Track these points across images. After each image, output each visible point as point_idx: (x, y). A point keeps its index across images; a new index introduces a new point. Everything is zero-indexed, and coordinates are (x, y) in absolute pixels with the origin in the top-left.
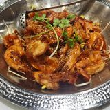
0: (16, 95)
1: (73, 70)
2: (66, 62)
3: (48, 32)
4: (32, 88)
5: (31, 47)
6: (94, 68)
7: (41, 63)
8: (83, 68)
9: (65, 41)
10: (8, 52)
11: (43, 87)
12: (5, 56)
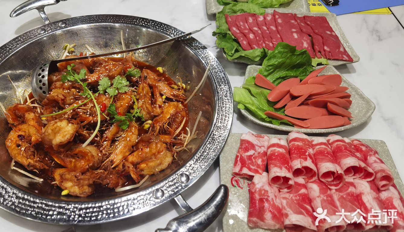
0: (19, 203)
1: (121, 166)
2: (110, 154)
3: (85, 105)
4: (50, 194)
5: (50, 131)
6: (151, 164)
7: (67, 156)
8: (136, 165)
9: (111, 119)
10: (13, 135)
11: (64, 193)
12: (9, 143)
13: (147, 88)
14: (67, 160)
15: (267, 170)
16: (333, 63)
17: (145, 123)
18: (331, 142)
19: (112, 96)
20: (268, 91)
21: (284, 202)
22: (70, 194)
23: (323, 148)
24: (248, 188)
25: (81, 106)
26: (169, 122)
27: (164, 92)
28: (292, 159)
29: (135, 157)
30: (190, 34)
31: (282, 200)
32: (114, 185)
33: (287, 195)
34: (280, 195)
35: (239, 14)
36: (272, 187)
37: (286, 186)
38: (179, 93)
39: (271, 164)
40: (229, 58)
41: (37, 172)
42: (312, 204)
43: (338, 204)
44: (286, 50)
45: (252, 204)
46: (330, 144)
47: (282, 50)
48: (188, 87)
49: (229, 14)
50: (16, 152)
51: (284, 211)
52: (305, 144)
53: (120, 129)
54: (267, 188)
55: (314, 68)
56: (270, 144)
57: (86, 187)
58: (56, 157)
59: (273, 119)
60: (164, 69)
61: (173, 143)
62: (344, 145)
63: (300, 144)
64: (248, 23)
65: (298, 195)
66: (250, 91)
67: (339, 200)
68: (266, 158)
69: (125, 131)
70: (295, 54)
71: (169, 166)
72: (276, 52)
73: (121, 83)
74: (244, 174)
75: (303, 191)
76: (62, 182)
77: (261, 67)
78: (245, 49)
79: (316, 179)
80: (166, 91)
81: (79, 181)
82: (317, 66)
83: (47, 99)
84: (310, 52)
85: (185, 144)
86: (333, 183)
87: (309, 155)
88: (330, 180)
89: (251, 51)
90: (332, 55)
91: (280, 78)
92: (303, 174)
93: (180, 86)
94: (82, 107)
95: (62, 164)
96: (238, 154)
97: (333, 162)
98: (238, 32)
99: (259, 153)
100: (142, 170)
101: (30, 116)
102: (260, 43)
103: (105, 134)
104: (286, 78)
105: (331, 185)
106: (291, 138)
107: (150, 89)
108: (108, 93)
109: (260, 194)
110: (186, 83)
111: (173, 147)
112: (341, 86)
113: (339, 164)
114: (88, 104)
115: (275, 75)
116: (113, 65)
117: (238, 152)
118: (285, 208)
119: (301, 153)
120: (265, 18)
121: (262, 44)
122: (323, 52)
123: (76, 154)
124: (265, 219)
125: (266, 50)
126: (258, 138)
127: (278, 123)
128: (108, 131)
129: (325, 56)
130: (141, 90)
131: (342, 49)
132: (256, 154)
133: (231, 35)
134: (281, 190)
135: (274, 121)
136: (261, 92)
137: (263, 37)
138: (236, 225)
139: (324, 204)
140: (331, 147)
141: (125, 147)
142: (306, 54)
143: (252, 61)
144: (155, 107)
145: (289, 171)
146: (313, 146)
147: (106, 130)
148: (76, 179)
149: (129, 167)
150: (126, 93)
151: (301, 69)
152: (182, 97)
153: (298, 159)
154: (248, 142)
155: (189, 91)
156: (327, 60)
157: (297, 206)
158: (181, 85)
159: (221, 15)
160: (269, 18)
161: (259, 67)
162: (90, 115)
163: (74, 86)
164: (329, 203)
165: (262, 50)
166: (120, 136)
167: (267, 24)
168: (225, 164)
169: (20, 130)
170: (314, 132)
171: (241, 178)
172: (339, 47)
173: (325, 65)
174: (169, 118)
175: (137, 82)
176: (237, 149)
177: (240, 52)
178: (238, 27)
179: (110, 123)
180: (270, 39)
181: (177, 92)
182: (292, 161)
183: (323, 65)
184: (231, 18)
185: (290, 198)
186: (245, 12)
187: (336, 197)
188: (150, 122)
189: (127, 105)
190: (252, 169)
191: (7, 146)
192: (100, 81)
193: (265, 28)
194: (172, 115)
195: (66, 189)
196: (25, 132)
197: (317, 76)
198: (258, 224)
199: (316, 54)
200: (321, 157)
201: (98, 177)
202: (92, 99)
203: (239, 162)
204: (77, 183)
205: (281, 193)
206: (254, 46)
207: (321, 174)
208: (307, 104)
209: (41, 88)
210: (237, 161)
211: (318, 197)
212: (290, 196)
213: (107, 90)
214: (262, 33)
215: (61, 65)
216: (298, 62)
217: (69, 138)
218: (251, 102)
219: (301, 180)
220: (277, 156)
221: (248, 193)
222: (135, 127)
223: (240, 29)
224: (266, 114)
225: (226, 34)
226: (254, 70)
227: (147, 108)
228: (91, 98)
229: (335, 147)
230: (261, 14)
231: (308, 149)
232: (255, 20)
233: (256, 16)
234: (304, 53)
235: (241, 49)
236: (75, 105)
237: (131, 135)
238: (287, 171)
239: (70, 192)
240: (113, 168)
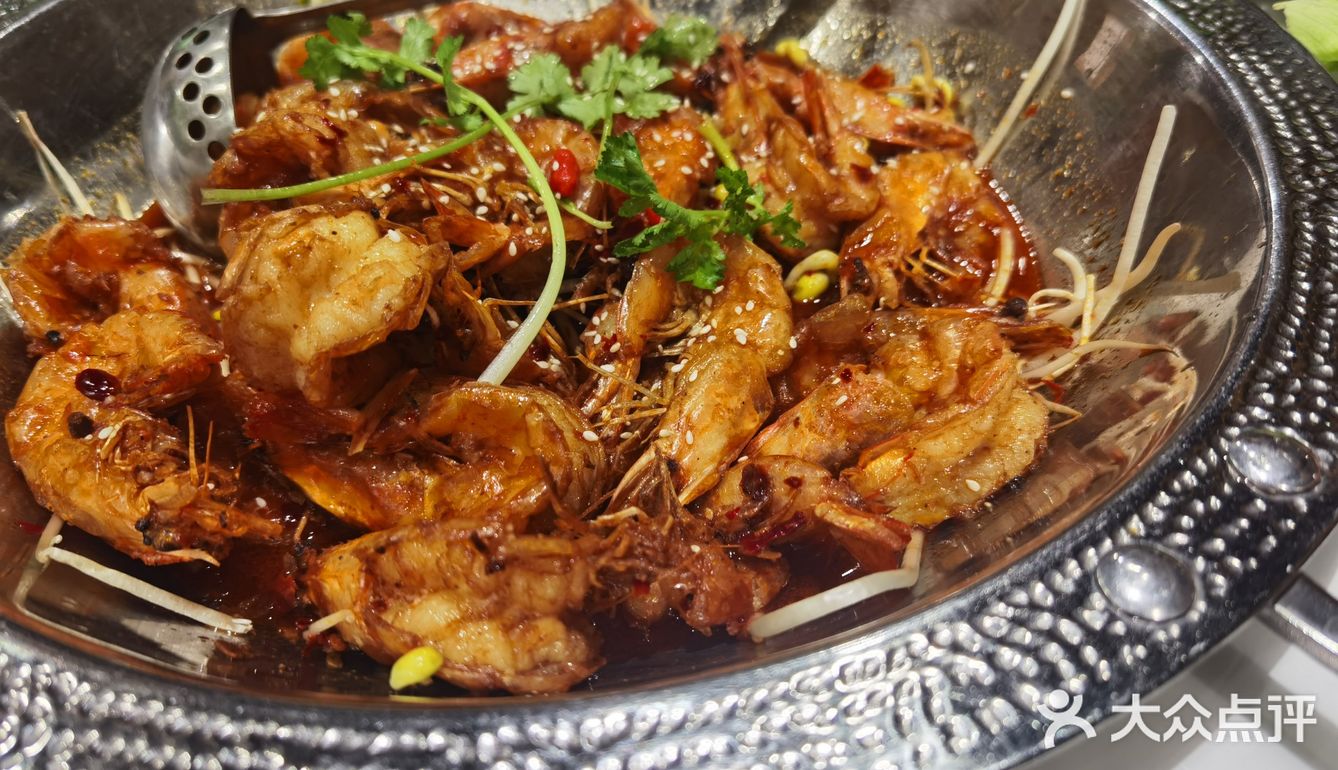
1: (732, 494)
2: (649, 431)
3: (458, 162)
5: (270, 270)
7: (389, 457)
11: (410, 669)
12: (23, 431)
14: (392, 482)
17: (798, 268)
22: (448, 674)
25: (438, 165)
27: (856, 119)
29: (811, 427)
32: (726, 608)
38: (931, 120)
41: (209, 559)
48: (969, 95)
50: (67, 460)
57: (549, 626)
58: (317, 478)
69: (708, 300)
73: (630, 78)
76: (381, 606)
80: (862, 113)
81: (502, 576)
83: (239, 153)
85: (1086, 332)
93: (928, 89)
94: (445, 173)
95: (361, 514)
101: (147, 285)
103: (593, 328)
108: (572, 117)
110: (953, 73)
114: (475, 160)
123: (446, 439)
128: (605, 315)
141: (732, 382)
147: (594, 308)
148: (481, 559)
149: (795, 484)
150: (665, 119)
158: (930, 83)
162: (494, 216)
166: (685, 334)
169: (86, 352)
174: (925, 234)
179: (611, 268)
188: (826, 257)
189: (687, 170)
191: (16, 447)
192: (512, 76)
195: (416, 642)
196: (120, 355)
202: (493, 131)
204: (486, 594)
213: (560, 106)
222: (768, 267)
227: (799, 174)
237: (752, 314)
239: (446, 663)
240: (695, 506)
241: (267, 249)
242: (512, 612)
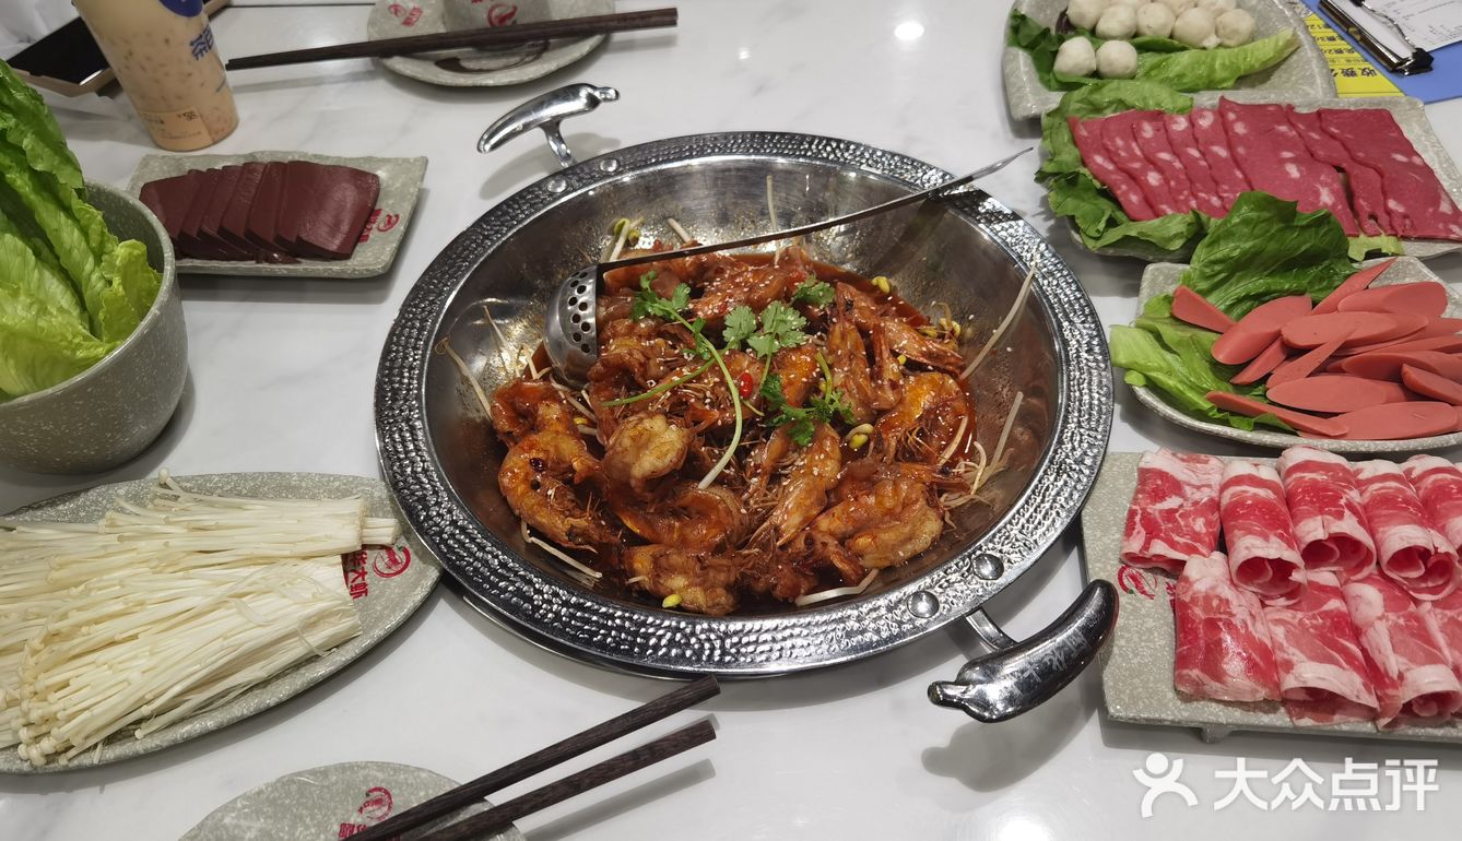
13: (854, 336)
14: (662, 523)
15: (1222, 545)
16: (1418, 249)
17: (853, 432)
18: (1414, 475)
19: (766, 355)
20: (1214, 336)
21: (1280, 632)
22: (683, 605)
23: (1391, 488)
24: (1169, 598)
25: (690, 382)
26: (922, 430)
27: (901, 345)
28: (1296, 518)
29: (838, 519)
30: (969, 179)
31: (1272, 627)
32: (789, 592)
33: (1287, 615)
34: (1266, 614)
35: (1109, 114)
36: (1241, 592)
37: (1283, 591)
38: (943, 348)
39: (1235, 527)
40: (1091, 244)
41: (594, 550)
42: (1363, 640)
43: (1441, 639)
44: (1266, 215)
45: (1186, 632)
46: (1414, 482)
47: (1254, 215)
48: (969, 331)
49: (1078, 115)
50: (532, 502)
51: (1279, 656)
52: (1335, 479)
53: (792, 446)
54: (1227, 592)
55: (1355, 265)
56: (1227, 478)
57: (720, 591)
58: (630, 516)
59: (1233, 414)
60: (891, 281)
61: (938, 484)
62: (1454, 482)
63: (1319, 477)
64: (1139, 141)
65: (1320, 614)
66: (1158, 337)
67: (1443, 629)
68: (1216, 515)
69: (805, 449)
70: (1295, 224)
71: (935, 546)
72: (1236, 220)
73: (784, 322)
74: (1155, 556)
75: (1334, 604)
76: (658, 576)
77: (1187, 267)
78: (1137, 216)
79: (1371, 574)
80: (905, 342)
81: (705, 571)
82: (1365, 259)
83: (603, 365)
84: (1343, 219)
85: (975, 486)
86: (1423, 585)
87: (1350, 506)
88: (1414, 574)
89: (1156, 222)
90: (1412, 225)
91: (1247, 297)
92: (1333, 560)
93: (946, 328)
94: (693, 385)
95: (647, 534)
96: (1134, 507)
97: (1421, 524)
98: (1111, 167)
99: (1196, 503)
100: (860, 555)
101: (551, 412)
102: (1182, 197)
103: (751, 457)
104: (1267, 298)
105: (1420, 591)
106: (1290, 464)
107: (863, 337)
108: (754, 349)
109: (1207, 606)
110: (962, 319)
111: (940, 496)
112: (1443, 316)
113: (1442, 530)
114: (707, 377)
115: (1233, 288)
116: (755, 273)
117: (1135, 501)
118: (1281, 648)
119: (1325, 499)
120: (1192, 123)
121: (1186, 202)
122: (1384, 218)
123: (685, 508)
124: (1225, 673)
125: (1204, 217)
126: (1191, 464)
127: (1249, 424)
128: (757, 451)
129: (1393, 228)
130: (838, 341)
131: (1445, 207)
132: (1188, 507)
133: (1090, 177)
134: (1267, 602)
135: (1233, 419)
136: (1191, 337)
137: (1190, 180)
138: (1140, 690)
139: (1399, 637)
140: (1418, 489)
141: (809, 492)
142: (1329, 222)
143: (1158, 251)
144: (881, 387)
145: (1290, 546)
146: (1361, 485)
147: (753, 447)
148: (699, 564)
149: (825, 544)
150: (798, 348)
151: (1313, 271)
152: (952, 360)
153: (1316, 515)
154: (1162, 475)
155: (971, 342)
156: (1399, 239)
157: (1317, 642)
158: (949, 324)
159: (1057, 120)
160: (1205, 122)
161: (1181, 267)
162: (712, 405)
163: (663, 329)
164: (1413, 635)
165: (1190, 218)
166: (792, 464)
167: (1200, 141)
168: (1099, 534)
169: (531, 447)
170: (1363, 449)
171: (1146, 570)
172: (1436, 201)
173: (1393, 255)
174: (920, 418)
175: (824, 317)
176: (1132, 495)
177: (1123, 226)
178: (1110, 155)
179: (763, 430)
180: (1212, 184)
181: (939, 346)
182: (1296, 524)
183: (1386, 255)
184: (1086, 129)
185: (1296, 621)
186: (1128, 108)
187: (1434, 622)
188: (867, 427)
189: (804, 380)
190: (1178, 543)
191: (504, 487)
192: (727, 317)
193: (1194, 153)
194: (928, 412)
195: (672, 592)
196: (546, 452)
197: (1367, 288)
198: (1206, 688)
199: (1360, 225)
200: (1384, 512)
201: (751, 563)
202: (716, 364)
203: (1138, 527)
204: (698, 577)
205: (1267, 609)
206: (1164, 207)
207: (1386, 558)
208: (1339, 371)
209: (577, 337)
210: (1135, 523)
211: (1380, 618)
212: (1294, 617)
213: (749, 341)
214: (1185, 168)
215: (613, 277)
216: (1303, 248)
217: (675, 460)
218: (1163, 364)
219: (1325, 576)
220: (1249, 506)
221: (1171, 609)
222: (833, 438)
223: (1116, 159)
224: (1211, 399)
225: (1077, 174)
226: (1167, 277)
227: (859, 387)
228: (712, 361)
229: (1429, 487)
230: (1181, 111)
231: (1347, 491)
232: (1163, 131)
233: (1166, 118)
234: (1323, 220)
235: (1124, 218)
236: (676, 378)
237: (822, 461)
238: (1284, 545)
239: (683, 600)
240: (782, 547)
241: (627, 433)
242: (708, 584)
